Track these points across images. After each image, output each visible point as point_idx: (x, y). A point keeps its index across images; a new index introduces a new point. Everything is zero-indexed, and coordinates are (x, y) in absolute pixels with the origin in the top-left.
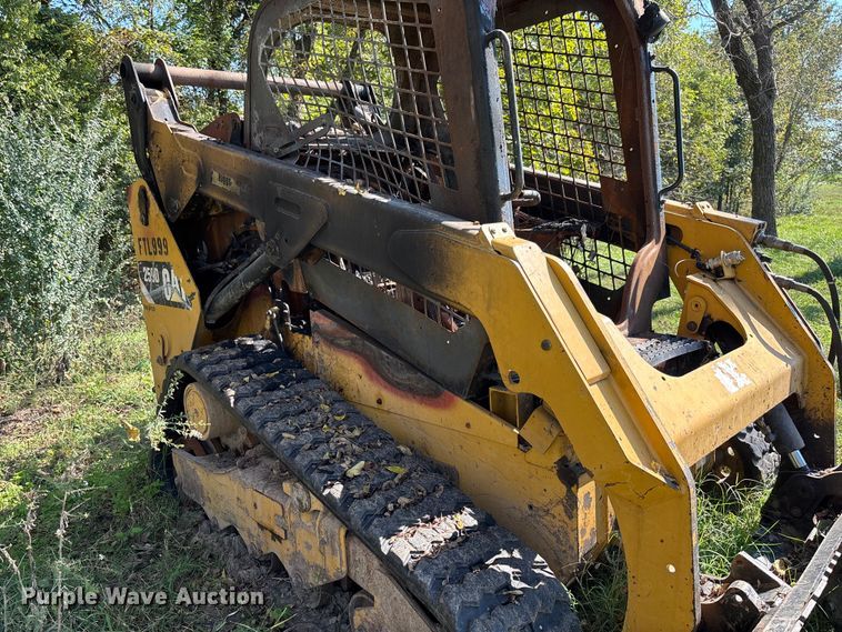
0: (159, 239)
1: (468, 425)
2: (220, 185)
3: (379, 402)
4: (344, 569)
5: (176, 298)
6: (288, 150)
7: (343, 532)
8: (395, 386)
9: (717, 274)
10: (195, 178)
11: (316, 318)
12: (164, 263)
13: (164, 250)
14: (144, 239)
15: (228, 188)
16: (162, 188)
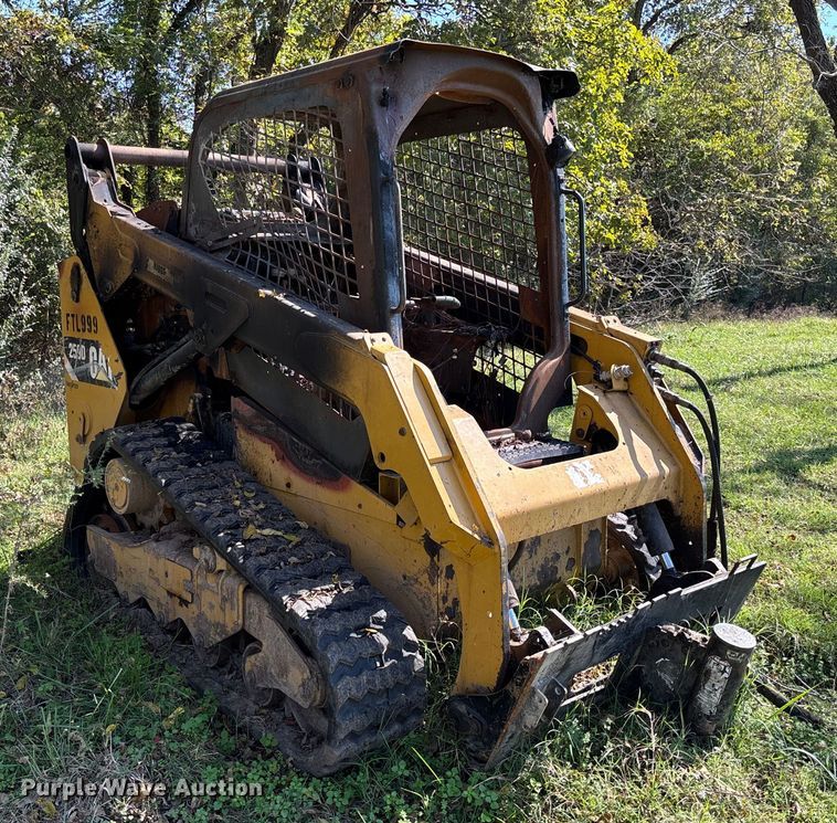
0: (89, 317)
1: (360, 506)
2: (156, 273)
3: (288, 485)
4: (240, 621)
6: (221, 245)
7: (241, 589)
8: (303, 470)
9: (607, 386)
10: (131, 262)
11: (236, 402)
12: (92, 341)
13: (93, 328)
14: (73, 316)
15: (163, 277)
16: (96, 267)
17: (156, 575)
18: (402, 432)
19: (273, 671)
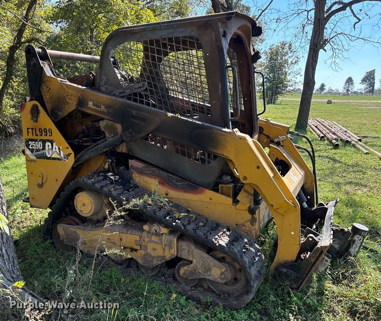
0: (45, 129)
1: (211, 199)
2: (94, 108)
3: (167, 194)
4: (176, 253)
5: (55, 156)
6: (123, 94)
8: (175, 187)
9: (278, 144)
10: (75, 103)
11: (132, 162)
13: (49, 134)
14: (32, 129)
15: (99, 109)
16: (49, 106)
17: (112, 241)
18: (258, 167)
19: (200, 271)
